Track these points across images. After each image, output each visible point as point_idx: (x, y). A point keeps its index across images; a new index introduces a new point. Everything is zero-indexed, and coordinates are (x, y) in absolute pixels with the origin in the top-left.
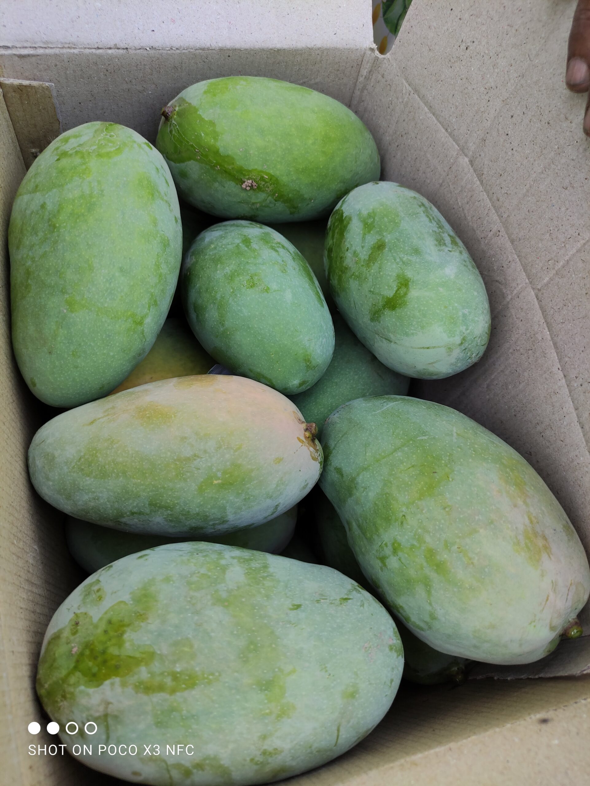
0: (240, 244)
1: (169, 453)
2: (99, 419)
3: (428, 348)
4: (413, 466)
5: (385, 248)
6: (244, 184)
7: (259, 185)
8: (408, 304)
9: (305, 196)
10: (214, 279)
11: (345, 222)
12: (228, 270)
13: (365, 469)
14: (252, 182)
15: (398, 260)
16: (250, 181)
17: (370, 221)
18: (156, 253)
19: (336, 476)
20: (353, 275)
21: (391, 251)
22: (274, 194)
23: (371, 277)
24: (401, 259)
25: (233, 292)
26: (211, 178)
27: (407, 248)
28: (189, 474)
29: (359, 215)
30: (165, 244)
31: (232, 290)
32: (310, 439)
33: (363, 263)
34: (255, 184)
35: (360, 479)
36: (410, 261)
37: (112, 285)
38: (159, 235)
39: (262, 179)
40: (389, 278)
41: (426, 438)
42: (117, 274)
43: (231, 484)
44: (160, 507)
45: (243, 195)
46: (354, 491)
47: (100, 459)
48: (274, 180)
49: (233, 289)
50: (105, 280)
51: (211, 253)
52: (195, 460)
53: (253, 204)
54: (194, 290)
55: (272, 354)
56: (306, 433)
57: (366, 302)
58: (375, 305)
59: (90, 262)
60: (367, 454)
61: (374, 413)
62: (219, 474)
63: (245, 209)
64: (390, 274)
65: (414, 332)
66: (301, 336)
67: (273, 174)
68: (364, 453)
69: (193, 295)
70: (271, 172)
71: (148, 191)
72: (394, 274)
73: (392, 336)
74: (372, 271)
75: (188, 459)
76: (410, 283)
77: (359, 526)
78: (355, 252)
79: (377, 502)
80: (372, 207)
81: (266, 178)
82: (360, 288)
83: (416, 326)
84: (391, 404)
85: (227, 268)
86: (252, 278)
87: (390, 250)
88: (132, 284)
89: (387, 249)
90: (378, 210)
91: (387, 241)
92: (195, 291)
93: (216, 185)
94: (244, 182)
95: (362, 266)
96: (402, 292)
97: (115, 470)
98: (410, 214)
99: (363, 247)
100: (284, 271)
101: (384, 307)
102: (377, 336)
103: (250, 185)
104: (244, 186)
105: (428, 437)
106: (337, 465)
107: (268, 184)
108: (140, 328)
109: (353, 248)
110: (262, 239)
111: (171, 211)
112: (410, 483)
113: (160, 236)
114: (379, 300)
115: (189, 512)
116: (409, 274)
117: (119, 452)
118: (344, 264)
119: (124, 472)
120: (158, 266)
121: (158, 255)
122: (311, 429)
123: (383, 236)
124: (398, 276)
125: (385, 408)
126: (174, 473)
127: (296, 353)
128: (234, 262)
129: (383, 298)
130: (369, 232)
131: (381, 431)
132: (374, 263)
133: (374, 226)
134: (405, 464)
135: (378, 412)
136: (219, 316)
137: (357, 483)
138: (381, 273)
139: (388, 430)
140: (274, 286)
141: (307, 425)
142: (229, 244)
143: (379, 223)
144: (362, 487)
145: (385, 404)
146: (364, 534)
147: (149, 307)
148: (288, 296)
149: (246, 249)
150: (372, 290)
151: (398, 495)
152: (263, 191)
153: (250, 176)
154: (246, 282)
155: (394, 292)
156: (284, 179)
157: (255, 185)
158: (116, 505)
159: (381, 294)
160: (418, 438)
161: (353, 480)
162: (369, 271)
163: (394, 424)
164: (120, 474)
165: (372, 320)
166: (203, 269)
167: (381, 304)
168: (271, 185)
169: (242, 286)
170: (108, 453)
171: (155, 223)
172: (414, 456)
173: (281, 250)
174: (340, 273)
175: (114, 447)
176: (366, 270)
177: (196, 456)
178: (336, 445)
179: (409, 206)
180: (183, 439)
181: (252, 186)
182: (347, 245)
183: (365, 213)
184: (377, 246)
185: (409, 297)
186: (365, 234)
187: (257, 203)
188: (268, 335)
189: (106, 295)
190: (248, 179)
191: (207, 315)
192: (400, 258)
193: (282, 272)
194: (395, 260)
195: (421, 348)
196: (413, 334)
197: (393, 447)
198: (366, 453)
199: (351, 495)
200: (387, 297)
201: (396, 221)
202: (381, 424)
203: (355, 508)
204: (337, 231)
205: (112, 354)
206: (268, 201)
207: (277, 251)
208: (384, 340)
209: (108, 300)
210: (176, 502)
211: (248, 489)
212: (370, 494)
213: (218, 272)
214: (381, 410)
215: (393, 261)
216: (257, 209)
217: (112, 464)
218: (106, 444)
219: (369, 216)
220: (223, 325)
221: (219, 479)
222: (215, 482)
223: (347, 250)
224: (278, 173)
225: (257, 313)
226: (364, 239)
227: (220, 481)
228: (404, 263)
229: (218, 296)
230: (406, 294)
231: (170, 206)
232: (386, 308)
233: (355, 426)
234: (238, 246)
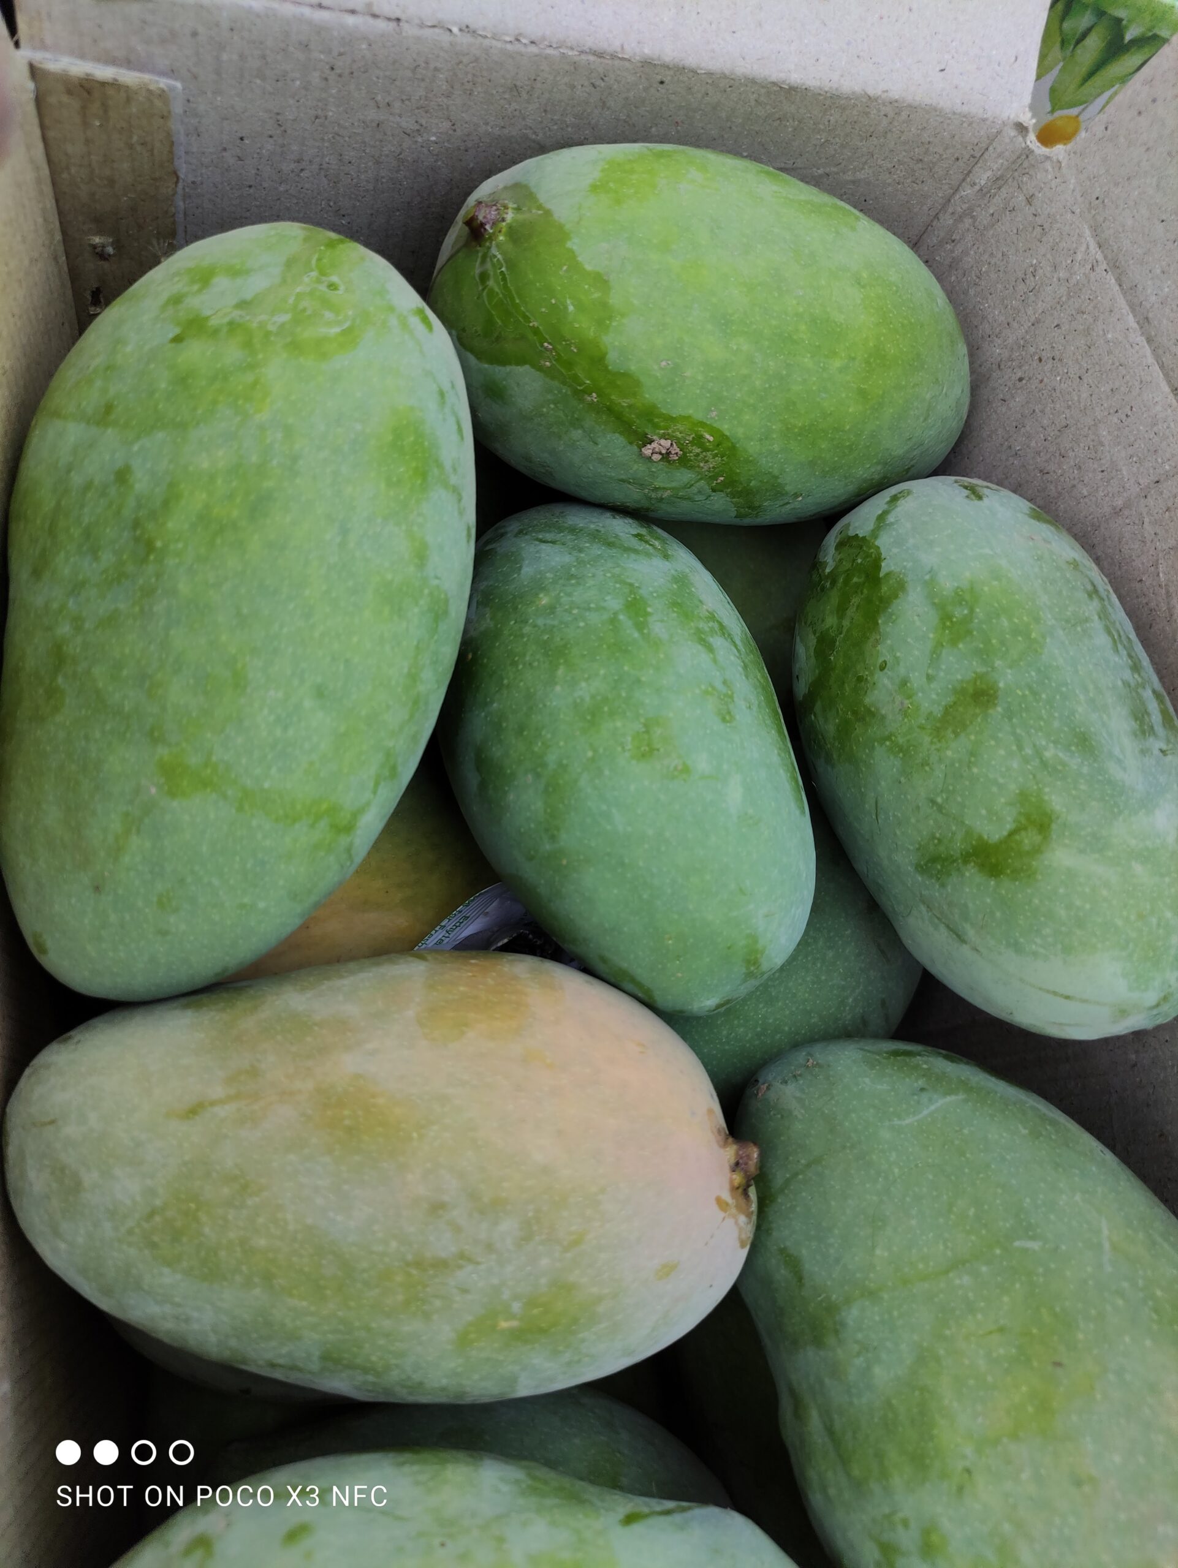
0: (621, 617)
1: (394, 1244)
2: (213, 1104)
3: (1067, 997)
4: (1001, 1330)
5: (995, 705)
6: (649, 446)
7: (685, 454)
8: (1040, 877)
9: (788, 488)
10: (545, 706)
11: (884, 588)
12: (585, 690)
13: (872, 1295)
14: (672, 444)
15: (1029, 751)
16: (667, 443)
17: (959, 613)
18: (415, 643)
19: (783, 1271)
20: (889, 738)
21: (1010, 719)
22: (715, 478)
23: (943, 767)
24: (1038, 752)
25: (593, 760)
26: (567, 416)
27: (1056, 724)
28: (438, 1303)
29: (930, 584)
30: (438, 613)
31: (590, 754)
32: (740, 1190)
33: (923, 722)
34: (678, 450)
35: (852, 1315)
36: (1064, 764)
37: (291, 732)
38: (426, 591)
39: (699, 440)
40: (995, 789)
41: (1035, 1245)
42: (308, 703)
43: (543, 1331)
44: (351, 1366)
45: (639, 468)
46: (831, 1340)
47: (207, 1230)
48: (727, 448)
49: (595, 751)
50: (272, 718)
51: (540, 622)
52: (460, 1267)
53: (656, 489)
54: (483, 714)
55: (670, 939)
56: (734, 1176)
57: (913, 820)
58: (939, 840)
59: (239, 665)
60: (878, 1252)
61: (896, 1122)
62: (516, 1307)
63: (632, 496)
64: (1001, 781)
65: (1041, 950)
66: (751, 906)
67: (727, 433)
68: (870, 1244)
69: (477, 725)
70: (725, 428)
71: (414, 464)
72: (1013, 787)
73: (971, 933)
74: (949, 753)
75: (442, 1265)
76: (1054, 826)
77: (830, 1431)
78: (904, 683)
79: (894, 1402)
80: (967, 574)
81: (709, 441)
82: (903, 779)
83: (1050, 940)
84: (940, 1103)
85: (583, 684)
86: (647, 732)
87: (1009, 714)
88: (342, 729)
89: (999, 709)
90: (986, 589)
91: (1001, 685)
92: (486, 717)
93: (577, 434)
94: (651, 442)
95: (922, 727)
96: (1029, 839)
97: (244, 1268)
98: (1067, 621)
99: (930, 678)
100: (726, 717)
101: (966, 857)
102: (923, 908)
103: (664, 451)
104: (647, 450)
105: (1041, 1243)
106: (788, 1244)
107: (709, 454)
108: (344, 840)
109: (902, 671)
110: (675, 604)
111: (461, 513)
112: (990, 1379)
113: (431, 594)
114: (954, 834)
115: (421, 1384)
116: (1056, 801)
117: (261, 1220)
118: (867, 701)
119: (268, 1278)
120: (413, 677)
121: (417, 647)
122: (746, 1164)
123: (993, 668)
124: (1023, 796)
125: (925, 1112)
126: (400, 1298)
127: (729, 945)
128: (602, 672)
129: (969, 832)
130: (954, 642)
131: (916, 1189)
132: (957, 735)
133: (969, 632)
134: (979, 1316)
135: (907, 1121)
136: (545, 811)
137: (843, 1324)
138: (975, 770)
139: (935, 1193)
140: (702, 763)
141: (737, 1154)
142: (589, 609)
143: (984, 626)
144: (857, 1342)
145: (924, 1097)
146: (844, 1461)
147: (377, 784)
148: (735, 794)
149: (636, 635)
150: (939, 800)
151: (955, 1404)
152: (691, 467)
153: (670, 431)
154: (629, 739)
155: (1005, 833)
156: (752, 448)
157: (677, 454)
158: (233, 1343)
159: (963, 823)
160: (1017, 1244)
161: (831, 1309)
162: (938, 750)
163: (953, 1178)
164: (256, 1280)
165: (921, 869)
166: (514, 664)
167: (958, 845)
168: (714, 458)
169: (619, 749)
170: (230, 1217)
171: (421, 557)
172: (1006, 1299)
173: (718, 641)
174: (850, 715)
175: (249, 1202)
176: (932, 743)
177: (463, 1257)
178: (787, 1182)
179: (1064, 593)
180: (437, 1208)
181: (668, 453)
182: (884, 652)
183: (947, 585)
184: (971, 690)
185: (1046, 863)
186: (939, 645)
187: (665, 489)
188: (669, 891)
189: (270, 757)
190: (664, 437)
191: (511, 797)
192: (1034, 745)
193: (724, 720)
194: (1020, 748)
195: (1048, 991)
196: (1035, 954)
197: (949, 1253)
198: (874, 1247)
199: (818, 1342)
200: (980, 838)
201: (1033, 635)
202: (917, 1166)
203: (827, 1381)
204: (855, 600)
205: (262, 905)
206: (694, 489)
207: (710, 648)
208: (942, 928)
209: (273, 771)
210: (393, 1361)
211: (583, 1341)
212: (877, 1370)
213: (558, 688)
214: (916, 1118)
215: (1014, 748)
216: (661, 500)
217: (238, 1249)
218: (226, 1191)
219: (959, 597)
220: (553, 838)
221: (511, 1316)
222: (504, 1325)
223: (882, 668)
224: (740, 432)
225: (650, 832)
226: (935, 657)
227: (514, 1323)
228: (1044, 764)
229: (551, 758)
230: (1037, 851)
231: (460, 500)
232: (972, 864)
233: (844, 1147)
234: (614, 620)
